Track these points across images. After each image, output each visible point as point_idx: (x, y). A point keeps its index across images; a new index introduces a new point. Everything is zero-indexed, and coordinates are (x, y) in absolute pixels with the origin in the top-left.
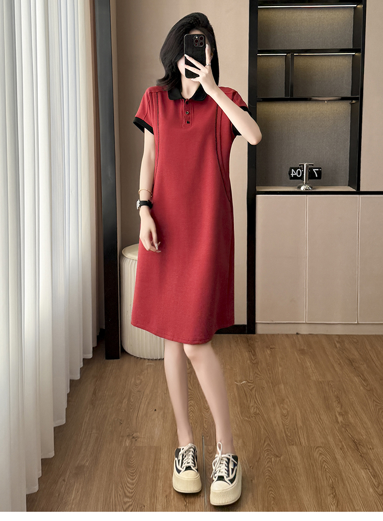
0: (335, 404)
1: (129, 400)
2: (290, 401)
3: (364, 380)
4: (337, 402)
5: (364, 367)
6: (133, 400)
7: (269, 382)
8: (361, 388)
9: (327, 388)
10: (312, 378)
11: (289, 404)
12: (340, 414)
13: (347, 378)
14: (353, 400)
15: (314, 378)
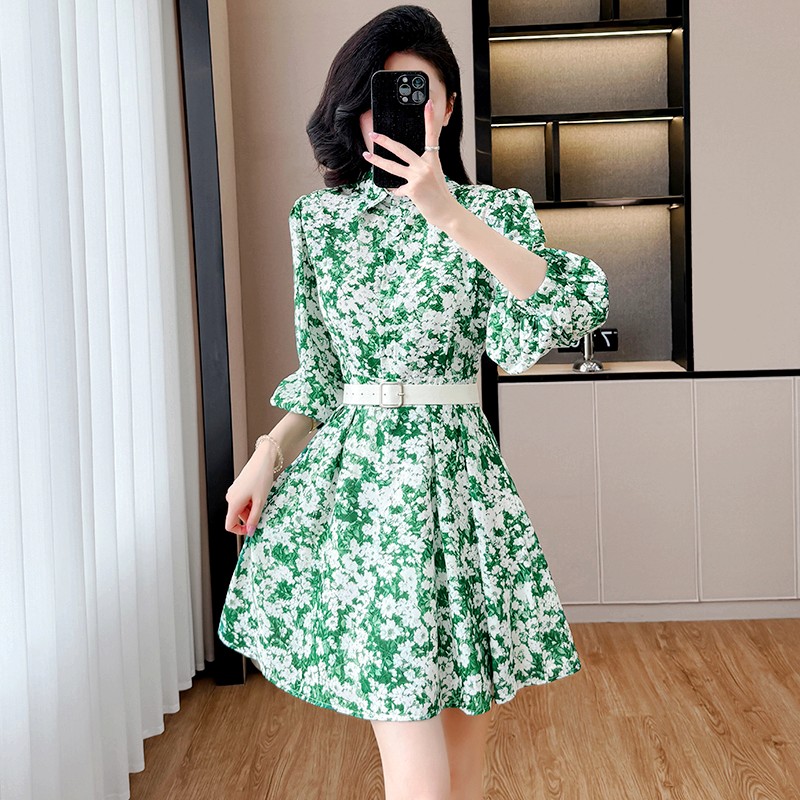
0: (656, 764)
1: (253, 767)
2: (566, 762)
3: (713, 714)
4: (660, 760)
5: (711, 687)
6: (259, 768)
7: (525, 722)
8: (708, 729)
9: (640, 731)
10: (611, 711)
11: (564, 767)
12: (665, 785)
13: (680, 709)
14: (691, 755)
15: (615, 712)
